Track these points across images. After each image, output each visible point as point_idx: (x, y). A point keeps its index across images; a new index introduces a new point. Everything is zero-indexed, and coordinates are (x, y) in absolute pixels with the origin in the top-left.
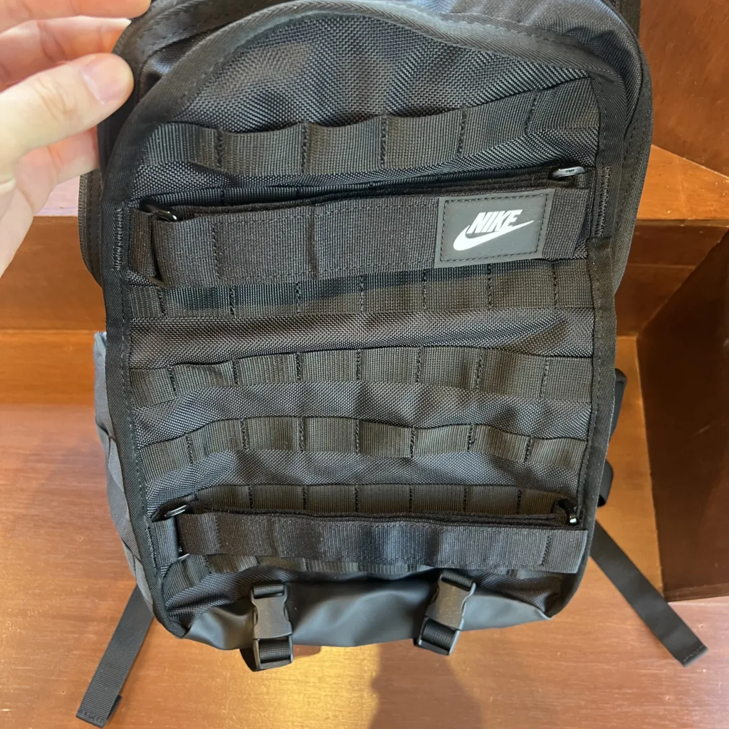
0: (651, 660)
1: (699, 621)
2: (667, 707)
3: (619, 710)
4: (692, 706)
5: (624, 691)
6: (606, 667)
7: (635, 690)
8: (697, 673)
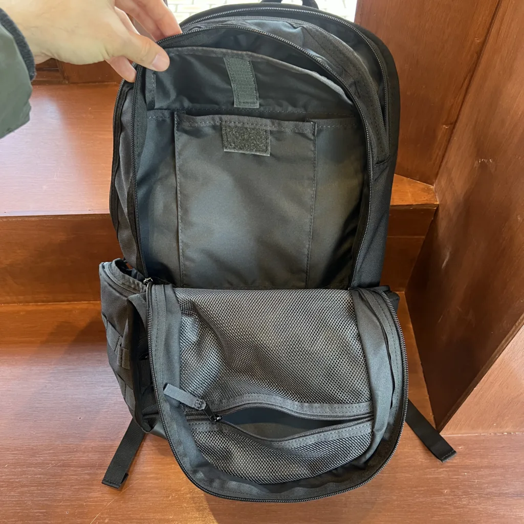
0: (433, 469)
1: (460, 445)
2: (447, 497)
3: (417, 500)
4: (462, 495)
5: (419, 489)
6: (407, 475)
7: (426, 488)
8: (462, 475)
